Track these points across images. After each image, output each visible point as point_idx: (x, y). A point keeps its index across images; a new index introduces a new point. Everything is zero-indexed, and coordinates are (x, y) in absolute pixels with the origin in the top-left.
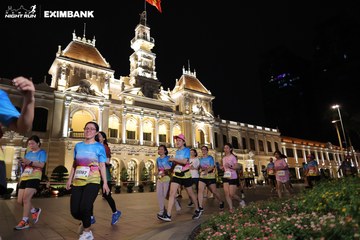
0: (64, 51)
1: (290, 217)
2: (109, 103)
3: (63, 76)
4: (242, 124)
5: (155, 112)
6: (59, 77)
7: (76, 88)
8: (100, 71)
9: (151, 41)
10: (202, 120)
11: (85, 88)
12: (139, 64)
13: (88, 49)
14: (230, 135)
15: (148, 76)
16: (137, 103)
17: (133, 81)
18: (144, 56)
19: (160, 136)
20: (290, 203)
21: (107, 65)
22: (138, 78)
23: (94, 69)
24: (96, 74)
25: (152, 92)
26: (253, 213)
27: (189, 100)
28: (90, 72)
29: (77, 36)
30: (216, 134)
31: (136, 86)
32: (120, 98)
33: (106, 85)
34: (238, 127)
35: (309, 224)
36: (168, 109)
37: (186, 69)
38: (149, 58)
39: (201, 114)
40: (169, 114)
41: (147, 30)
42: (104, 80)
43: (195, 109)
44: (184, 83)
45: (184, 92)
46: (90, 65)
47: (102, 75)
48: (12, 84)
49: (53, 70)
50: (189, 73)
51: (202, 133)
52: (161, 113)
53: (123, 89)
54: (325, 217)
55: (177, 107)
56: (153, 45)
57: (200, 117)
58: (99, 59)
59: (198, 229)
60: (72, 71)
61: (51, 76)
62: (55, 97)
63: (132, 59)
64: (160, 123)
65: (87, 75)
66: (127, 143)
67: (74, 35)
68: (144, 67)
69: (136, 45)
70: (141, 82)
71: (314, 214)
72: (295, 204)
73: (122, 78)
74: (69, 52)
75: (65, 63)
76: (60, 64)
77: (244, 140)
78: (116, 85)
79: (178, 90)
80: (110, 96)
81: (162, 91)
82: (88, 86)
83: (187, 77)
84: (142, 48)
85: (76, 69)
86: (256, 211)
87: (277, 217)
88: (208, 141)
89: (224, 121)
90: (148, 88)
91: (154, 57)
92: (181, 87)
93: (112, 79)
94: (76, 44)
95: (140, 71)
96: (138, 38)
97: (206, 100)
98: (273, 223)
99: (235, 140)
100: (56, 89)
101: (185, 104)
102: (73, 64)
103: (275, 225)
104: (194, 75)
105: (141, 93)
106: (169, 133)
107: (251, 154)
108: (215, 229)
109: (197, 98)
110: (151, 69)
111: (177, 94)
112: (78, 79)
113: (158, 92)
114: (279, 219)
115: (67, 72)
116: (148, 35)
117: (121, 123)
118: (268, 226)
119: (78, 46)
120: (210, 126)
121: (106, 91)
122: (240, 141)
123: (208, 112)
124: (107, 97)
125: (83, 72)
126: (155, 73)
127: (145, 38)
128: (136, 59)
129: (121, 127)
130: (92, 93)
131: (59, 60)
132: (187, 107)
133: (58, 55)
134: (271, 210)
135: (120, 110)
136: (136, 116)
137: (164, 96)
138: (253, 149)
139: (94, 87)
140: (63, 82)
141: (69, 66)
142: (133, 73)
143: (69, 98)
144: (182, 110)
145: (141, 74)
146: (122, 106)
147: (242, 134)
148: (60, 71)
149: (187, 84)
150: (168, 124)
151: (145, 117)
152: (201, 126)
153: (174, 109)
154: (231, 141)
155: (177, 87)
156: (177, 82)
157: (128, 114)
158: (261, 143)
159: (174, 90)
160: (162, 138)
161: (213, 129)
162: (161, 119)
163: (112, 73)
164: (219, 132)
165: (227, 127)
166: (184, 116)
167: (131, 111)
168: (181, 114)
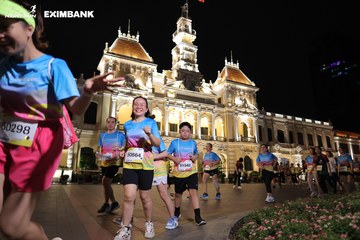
0: (111, 48)
1: (343, 215)
2: (153, 96)
4: (289, 117)
5: (196, 104)
8: (144, 65)
9: (193, 33)
10: (245, 113)
11: (130, 83)
12: (181, 57)
13: (132, 44)
14: (276, 128)
15: (190, 68)
16: (179, 96)
17: (175, 74)
18: (186, 49)
19: (202, 129)
20: (344, 202)
21: (150, 59)
22: (180, 71)
23: (138, 64)
24: (140, 68)
25: (194, 85)
26: (301, 210)
27: (232, 92)
28: (134, 67)
29: (122, 32)
30: (260, 128)
31: (178, 79)
32: (163, 92)
33: (149, 79)
34: (284, 120)
36: (209, 102)
37: (229, 61)
38: (190, 50)
39: (244, 106)
40: (211, 107)
41: (189, 22)
42: (147, 74)
43: (238, 101)
44: (226, 74)
45: (226, 84)
46: (135, 60)
47: (145, 69)
49: (101, 66)
50: (231, 64)
51: (245, 126)
52: (203, 105)
53: (165, 83)
55: (220, 100)
56: (195, 37)
57: (243, 110)
58: (142, 54)
59: (241, 222)
60: (118, 67)
61: (99, 72)
63: (174, 52)
64: (202, 116)
65: (132, 70)
66: (169, 136)
67: (119, 31)
68: (185, 60)
69: (178, 38)
70: (183, 75)
72: (350, 203)
73: (165, 72)
74: (115, 48)
75: (112, 59)
76: (107, 61)
77: (290, 133)
78: (158, 78)
79: (220, 83)
80: (153, 89)
81: (204, 84)
82: (132, 81)
83: (229, 69)
84: (184, 41)
85: (122, 64)
86: (304, 208)
87: (329, 215)
88: (252, 134)
89: (269, 114)
90: (190, 81)
91: (195, 49)
92: (224, 78)
93: (155, 73)
94: (121, 40)
95: (182, 65)
96: (180, 31)
97: (250, 92)
98: (324, 221)
99: (281, 134)
101: (228, 97)
102: (119, 60)
104: (237, 66)
105: (183, 86)
106: (211, 126)
107: (299, 149)
108: (259, 223)
109: (240, 90)
110: (193, 62)
111: (219, 87)
112: (123, 74)
113: (200, 85)
114: (330, 217)
115: (114, 67)
116: (190, 28)
117: (163, 115)
118: (318, 224)
119: (123, 42)
120: (254, 119)
121: (149, 85)
122: (286, 135)
123: (252, 105)
124: (151, 91)
125: (128, 66)
126: (197, 66)
127: (186, 31)
128: (178, 52)
129: (163, 120)
130: (136, 87)
131: (106, 57)
132: (230, 99)
133: (105, 52)
134: (321, 207)
135: (163, 103)
136: (179, 109)
137: (206, 89)
138: (301, 143)
139: (138, 81)
141: (115, 62)
142: (175, 66)
144: (224, 102)
145: (183, 67)
146: (165, 99)
147: (289, 127)
148: (107, 67)
149: (229, 76)
150: (210, 117)
151: (187, 110)
152: (244, 119)
153: (216, 102)
154: (276, 135)
155: (219, 79)
156: (219, 74)
157: (171, 107)
158: (310, 137)
159: (216, 82)
160: (204, 131)
161: (257, 122)
162: (203, 112)
163: (155, 67)
164: (263, 125)
165: (272, 120)
166: (227, 109)
167: (173, 104)
168: (223, 106)
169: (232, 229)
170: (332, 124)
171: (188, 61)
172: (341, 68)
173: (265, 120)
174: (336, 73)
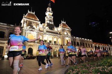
0: (26, 16)
1: (98, 67)
2: (39, 31)
3: (25, 23)
4: (80, 38)
5: (53, 34)
6: (24, 24)
7: (29, 27)
8: (36, 22)
9: (52, 12)
10: (68, 37)
11: (32, 27)
12: (48, 19)
13: (32, 15)
14: (76, 41)
15: (51, 23)
16: (47, 32)
17: (46, 25)
18: (50, 17)
19: (54, 42)
20: (97, 63)
21: (38, 20)
22: (48, 24)
24: (35, 23)
25: (52, 28)
26: (85, 66)
27: (63, 30)
28: (33, 22)
29: (29, 11)
30: (72, 41)
31: (47, 26)
32: (42, 30)
33: (38, 26)
34: (79, 39)
35: (104, 70)
36: (57, 33)
37: (63, 21)
39: (67, 35)
40: (57, 35)
41: (51, 9)
42: (37, 25)
43: (65, 33)
44: (62, 25)
45: (62, 28)
46: (33, 20)
47: (37, 23)
48: (10, 26)
49: (22, 22)
50: (63, 22)
51: (67, 41)
52: (55, 34)
53: (43, 27)
54: (110, 68)
56: (52, 14)
57: (67, 36)
58: (36, 18)
59: (67, 71)
60: (28, 22)
61: (21, 23)
62: (23, 30)
63: (46, 18)
64: (54, 38)
65: (32, 23)
68: (49, 20)
69: (47, 14)
70: (49, 25)
71: (106, 66)
72: (99, 63)
73: (43, 24)
74: (27, 16)
75: (26, 19)
76: (24, 20)
77: (81, 43)
78: (41, 26)
80: (39, 29)
81: (55, 28)
82: (32, 26)
83: (63, 24)
84: (49, 15)
85: (29, 21)
86: (86, 65)
89: (74, 37)
90: (51, 27)
91: (52, 17)
93: (40, 24)
94: (29, 13)
96: (48, 11)
97: (69, 31)
98: (92, 69)
99: (78, 43)
100: (23, 27)
101: (62, 32)
102: (28, 20)
103: (93, 70)
104: (65, 23)
105: (48, 28)
106: (57, 41)
108: (73, 70)
109: (66, 30)
110: (52, 21)
112: (30, 24)
113: (54, 28)
114: (94, 68)
116: (51, 11)
117: (42, 37)
118: (91, 70)
119: (30, 14)
120: (70, 39)
121: (38, 28)
122: (79, 43)
123: (69, 34)
124: (38, 30)
125: (31, 22)
127: (50, 12)
129: (42, 39)
130: (34, 28)
131: (24, 19)
133: (24, 17)
134: (91, 65)
135: (42, 34)
136: (47, 36)
137: (56, 29)
139: (34, 27)
140: (25, 25)
141: (27, 20)
142: (46, 22)
143: (27, 30)
144: (61, 34)
145: (48, 23)
146: (43, 32)
147: (80, 41)
148: (24, 22)
149: (63, 26)
150: (57, 38)
151: (50, 36)
152: (67, 39)
153: (59, 33)
154: (76, 43)
155: (59, 26)
156: (60, 25)
157: (45, 35)
158: (86, 44)
159: (59, 28)
160: (55, 42)
161: (71, 40)
162: (55, 36)
163: (40, 22)
164: (73, 41)
165: (75, 39)
166: (62, 36)
167: (45, 34)
168: (61, 35)
169: (65, 73)
170: (92, 40)
171: (50, 21)
172: (95, 24)
173: (73, 39)
174: (93, 26)
